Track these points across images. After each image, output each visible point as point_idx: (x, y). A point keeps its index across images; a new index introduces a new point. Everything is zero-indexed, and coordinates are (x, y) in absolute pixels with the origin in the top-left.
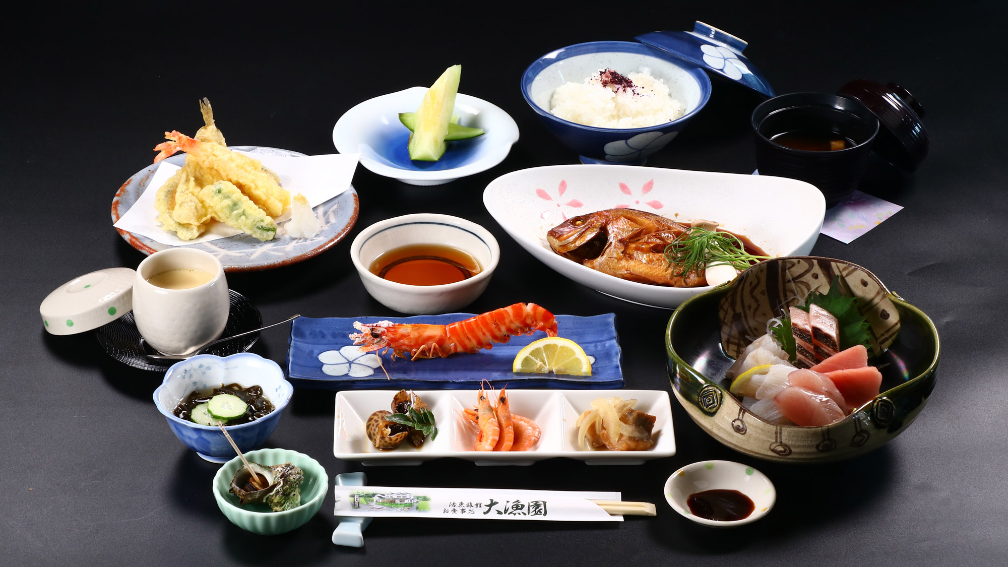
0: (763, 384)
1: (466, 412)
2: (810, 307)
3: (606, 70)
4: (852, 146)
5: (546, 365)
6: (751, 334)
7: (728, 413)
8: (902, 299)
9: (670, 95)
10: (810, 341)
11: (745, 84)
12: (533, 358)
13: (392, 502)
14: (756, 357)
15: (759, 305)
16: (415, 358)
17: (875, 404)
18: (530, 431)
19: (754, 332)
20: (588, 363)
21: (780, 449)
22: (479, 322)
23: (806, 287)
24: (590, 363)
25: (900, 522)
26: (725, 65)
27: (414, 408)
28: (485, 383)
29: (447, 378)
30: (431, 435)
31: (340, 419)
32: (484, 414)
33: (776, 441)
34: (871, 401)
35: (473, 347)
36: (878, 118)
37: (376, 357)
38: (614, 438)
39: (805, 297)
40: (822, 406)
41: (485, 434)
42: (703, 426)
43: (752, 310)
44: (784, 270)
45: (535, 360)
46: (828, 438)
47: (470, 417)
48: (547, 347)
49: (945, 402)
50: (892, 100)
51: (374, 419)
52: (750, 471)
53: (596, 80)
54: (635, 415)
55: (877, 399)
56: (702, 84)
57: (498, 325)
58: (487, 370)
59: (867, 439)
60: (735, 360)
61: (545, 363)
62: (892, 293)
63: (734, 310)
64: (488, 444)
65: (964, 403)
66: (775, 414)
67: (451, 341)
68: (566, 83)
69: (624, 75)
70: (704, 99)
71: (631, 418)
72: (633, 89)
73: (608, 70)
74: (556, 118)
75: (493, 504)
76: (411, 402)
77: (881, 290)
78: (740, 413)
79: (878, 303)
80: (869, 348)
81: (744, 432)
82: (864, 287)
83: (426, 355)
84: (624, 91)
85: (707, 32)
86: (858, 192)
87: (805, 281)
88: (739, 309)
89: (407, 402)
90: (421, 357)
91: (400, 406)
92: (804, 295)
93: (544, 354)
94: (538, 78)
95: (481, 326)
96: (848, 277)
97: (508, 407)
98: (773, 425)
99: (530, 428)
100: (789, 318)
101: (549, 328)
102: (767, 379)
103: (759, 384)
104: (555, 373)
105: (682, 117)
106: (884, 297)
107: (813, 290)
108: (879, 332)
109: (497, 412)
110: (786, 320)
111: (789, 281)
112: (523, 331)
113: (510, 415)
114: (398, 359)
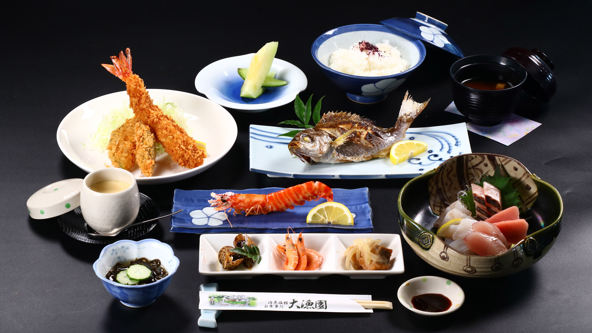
0: (457, 231)
1: (278, 247)
2: (484, 183)
3: (362, 41)
4: (511, 87)
5: (326, 219)
6: (448, 200)
7: (437, 249)
8: (539, 178)
9: (401, 56)
10: (484, 204)
11: (446, 50)
12: (318, 214)
13: (234, 301)
14: (452, 214)
15: (452, 183)
16: (248, 214)
17: (526, 242)
18: (317, 258)
19: (450, 199)
20: (352, 217)
21: (469, 269)
22: (286, 193)
23: (480, 172)
24: (353, 217)
25: (539, 313)
26: (434, 39)
27: (247, 244)
28: (290, 229)
29: (267, 227)
30: (257, 261)
31: (203, 251)
32: (289, 248)
33: (467, 265)
34: (523, 240)
35: (283, 208)
36: (526, 70)
37: (224, 214)
38: (367, 263)
39: (480, 178)
40: (493, 243)
41: (290, 260)
42: (421, 256)
43: (448, 186)
44: (467, 161)
45: (320, 215)
46: (498, 262)
47: (281, 250)
48: (327, 208)
49: (567, 241)
50: (535, 59)
51: (223, 251)
52: (449, 282)
53: (357, 47)
54: (380, 249)
55: (526, 238)
56: (420, 50)
57: (297, 195)
58: (291, 222)
59: (521, 263)
60: (439, 216)
61: (325, 218)
62: (533, 175)
63: (437, 186)
64: (292, 266)
65: (578, 242)
66: (465, 248)
67: (269, 204)
68: (338, 49)
69: (374, 45)
70: (421, 59)
71: (377, 251)
72: (379, 52)
73: (364, 41)
74: (333, 70)
75: (294, 302)
76: (245, 241)
77: (526, 173)
78: (444, 248)
79: (524, 180)
80: (520, 208)
81: (447, 260)
82: (515, 171)
83: (254, 213)
84: (373, 54)
85: (423, 19)
86: (514, 115)
87: (480, 168)
88: (440, 185)
89: (243, 241)
90: (251, 214)
91: (239, 243)
92: (479, 177)
93: (325, 212)
94: (322, 46)
95: (287, 195)
96: (506, 165)
97: (304, 244)
98: (465, 255)
99: (317, 256)
100: (471, 190)
101: (328, 197)
102: (459, 227)
103: (454, 231)
104: (332, 224)
105: (408, 69)
106: (528, 176)
107: (484, 173)
108: (524, 199)
109: (297, 247)
110: (469, 191)
111: (470, 168)
112: (313, 198)
113: (305, 249)
114: (237, 215)
